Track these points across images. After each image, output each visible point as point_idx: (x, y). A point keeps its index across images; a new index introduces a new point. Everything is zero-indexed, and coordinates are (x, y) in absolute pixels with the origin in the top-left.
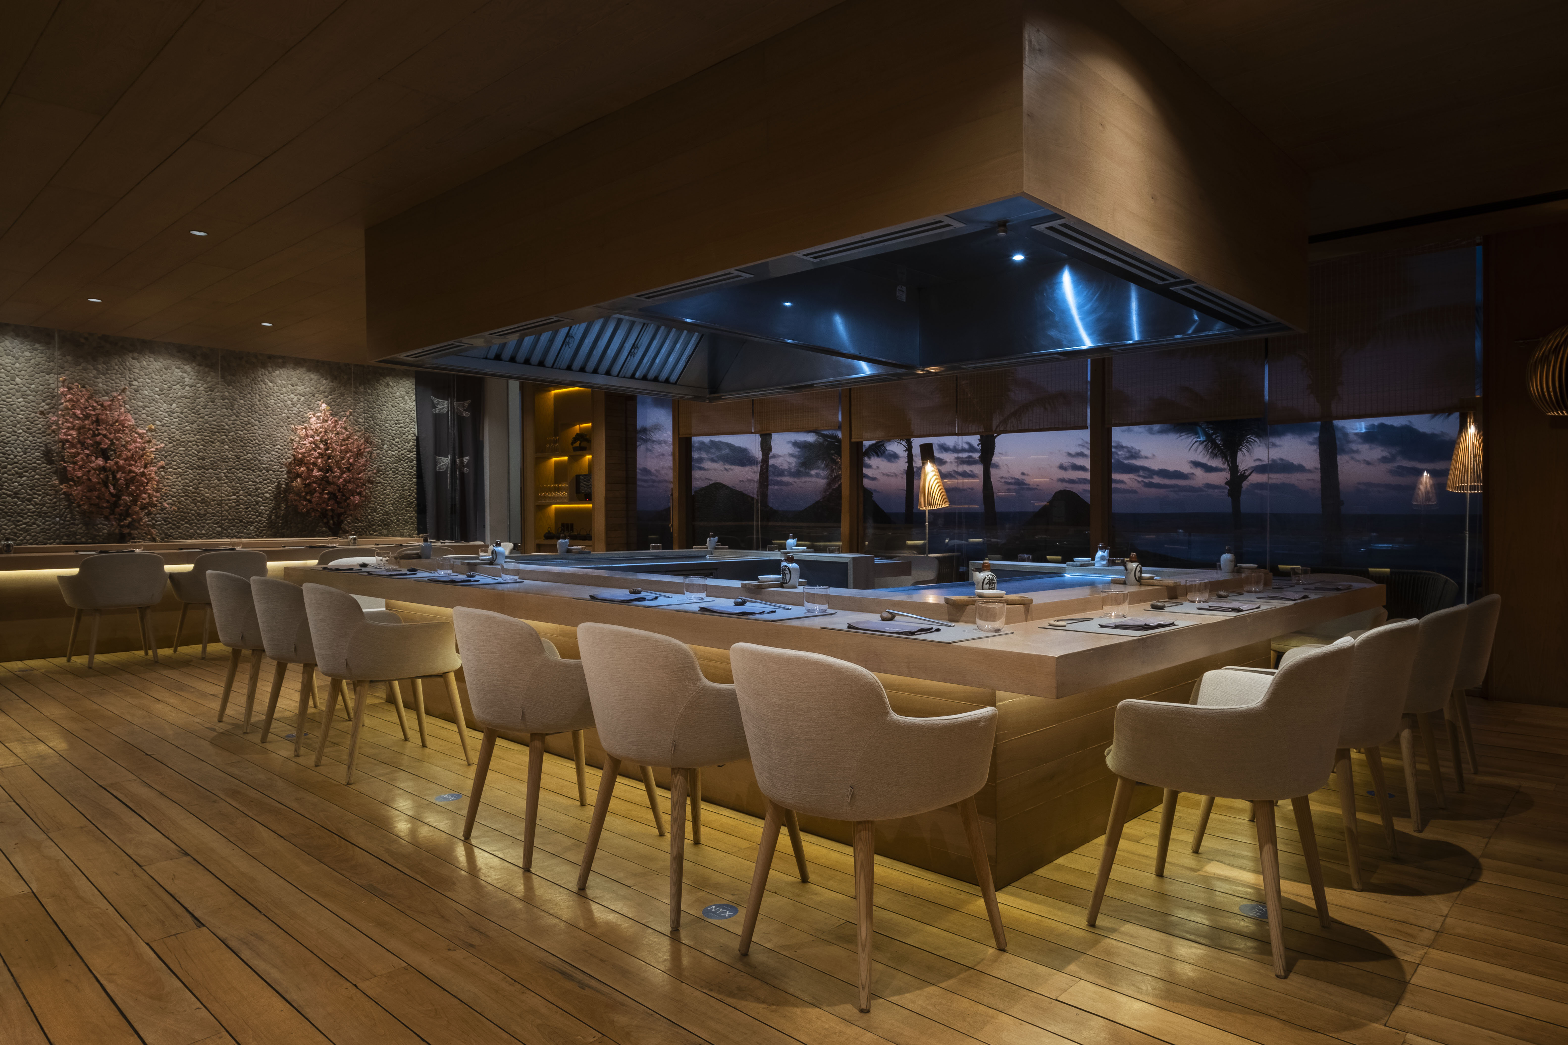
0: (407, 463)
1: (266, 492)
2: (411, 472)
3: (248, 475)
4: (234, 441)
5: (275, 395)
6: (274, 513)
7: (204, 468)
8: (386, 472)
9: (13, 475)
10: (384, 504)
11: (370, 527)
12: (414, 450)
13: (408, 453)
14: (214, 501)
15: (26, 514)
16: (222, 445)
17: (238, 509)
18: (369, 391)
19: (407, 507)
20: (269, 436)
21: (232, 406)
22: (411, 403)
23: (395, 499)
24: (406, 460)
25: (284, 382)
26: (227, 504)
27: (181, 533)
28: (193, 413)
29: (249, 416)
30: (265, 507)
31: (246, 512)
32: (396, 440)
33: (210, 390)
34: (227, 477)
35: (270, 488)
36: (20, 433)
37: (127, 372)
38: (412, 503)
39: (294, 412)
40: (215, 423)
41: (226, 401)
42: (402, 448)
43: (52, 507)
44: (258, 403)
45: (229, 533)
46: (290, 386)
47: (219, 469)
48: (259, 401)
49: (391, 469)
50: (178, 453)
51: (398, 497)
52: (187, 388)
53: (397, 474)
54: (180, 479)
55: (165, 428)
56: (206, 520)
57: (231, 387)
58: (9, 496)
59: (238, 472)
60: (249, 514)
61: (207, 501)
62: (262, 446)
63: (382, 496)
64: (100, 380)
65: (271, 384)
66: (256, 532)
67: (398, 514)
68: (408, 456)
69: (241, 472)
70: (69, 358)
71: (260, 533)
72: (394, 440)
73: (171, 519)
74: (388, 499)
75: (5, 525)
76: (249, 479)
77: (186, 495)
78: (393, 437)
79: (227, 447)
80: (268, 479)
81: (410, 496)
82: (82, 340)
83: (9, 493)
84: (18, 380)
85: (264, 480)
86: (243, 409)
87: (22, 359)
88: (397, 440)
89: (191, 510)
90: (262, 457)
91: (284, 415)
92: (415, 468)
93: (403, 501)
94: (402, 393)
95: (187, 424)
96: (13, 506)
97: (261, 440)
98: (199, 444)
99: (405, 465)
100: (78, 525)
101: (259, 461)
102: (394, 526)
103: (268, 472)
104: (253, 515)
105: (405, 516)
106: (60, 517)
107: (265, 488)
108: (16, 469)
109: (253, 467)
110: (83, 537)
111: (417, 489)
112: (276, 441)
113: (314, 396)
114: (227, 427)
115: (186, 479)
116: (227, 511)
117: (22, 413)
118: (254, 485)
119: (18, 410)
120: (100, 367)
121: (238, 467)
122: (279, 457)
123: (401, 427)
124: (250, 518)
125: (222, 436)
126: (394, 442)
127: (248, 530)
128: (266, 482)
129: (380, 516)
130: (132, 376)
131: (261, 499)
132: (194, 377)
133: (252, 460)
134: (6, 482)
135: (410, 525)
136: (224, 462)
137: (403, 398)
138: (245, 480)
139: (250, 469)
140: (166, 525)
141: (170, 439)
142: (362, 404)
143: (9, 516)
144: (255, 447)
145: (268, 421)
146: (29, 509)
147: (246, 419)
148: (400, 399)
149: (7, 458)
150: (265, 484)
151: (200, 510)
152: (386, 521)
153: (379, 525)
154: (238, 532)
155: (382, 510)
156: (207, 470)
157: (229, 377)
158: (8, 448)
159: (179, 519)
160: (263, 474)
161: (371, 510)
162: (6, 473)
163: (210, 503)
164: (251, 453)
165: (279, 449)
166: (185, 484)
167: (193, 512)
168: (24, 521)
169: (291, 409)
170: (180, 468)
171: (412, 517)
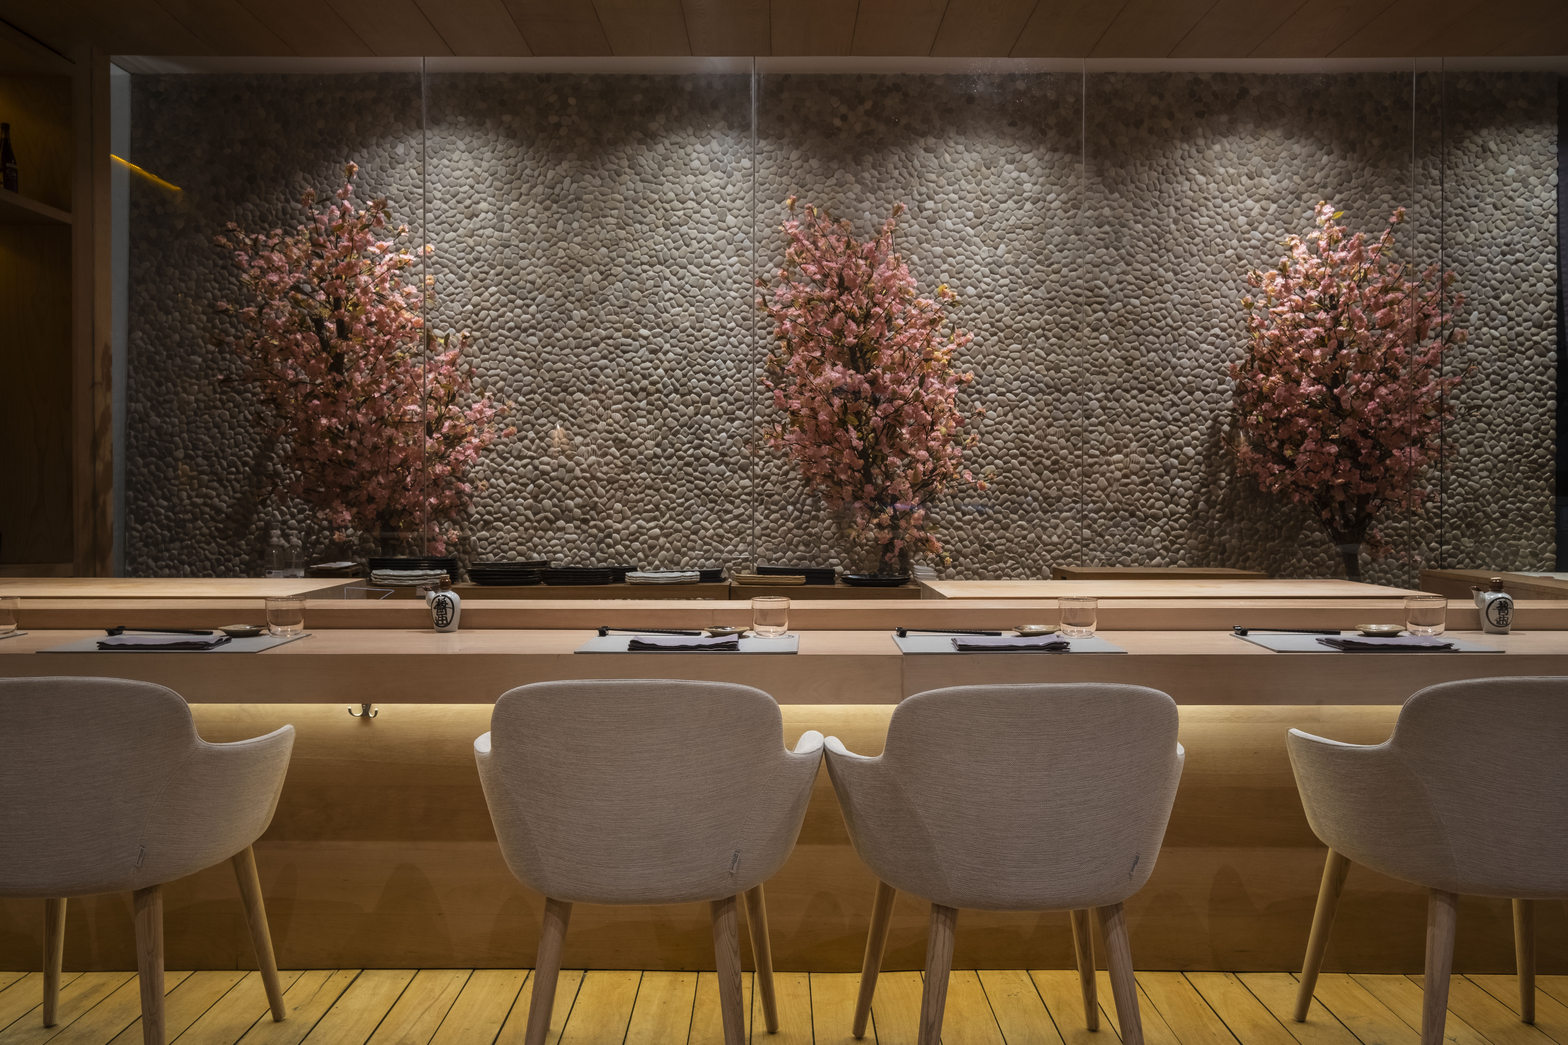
0: (1530, 359)
1: (1188, 444)
2: (1542, 383)
3: (1148, 404)
4: (1120, 324)
5: (1210, 204)
6: (1203, 494)
7: (1058, 390)
8: (1474, 383)
9: (720, 416)
10: (1467, 469)
11: (1429, 530)
12: (1552, 321)
13: (1533, 330)
14: (1077, 466)
15: (738, 497)
16: (1095, 334)
17: (1126, 485)
18: (1435, 173)
19: (1529, 478)
20: (1196, 306)
21: (1118, 239)
22: (1544, 195)
23: (1496, 456)
24: (1527, 350)
25: (1231, 171)
26: (1103, 475)
27: (1011, 541)
28: (1039, 262)
29: (1153, 261)
30: (1183, 479)
31: (1143, 492)
32: (1503, 298)
33: (1075, 207)
34: (1103, 408)
35: (1196, 433)
36: (732, 330)
37: (915, 181)
38: (1543, 466)
39: (1253, 242)
40: (1080, 282)
41: (1107, 228)
42: (1520, 319)
43: (782, 483)
44: (1173, 227)
45: (1106, 541)
46: (1244, 179)
47: (1090, 390)
48: (1176, 222)
49: (1488, 376)
50: (1007, 357)
51: (1504, 452)
52: (1028, 206)
53: (1504, 388)
54: (1010, 416)
55: (985, 302)
56: (1061, 512)
57: (1117, 195)
58: (713, 459)
59: (1128, 396)
60: (1150, 498)
61: (1064, 468)
62: (1181, 331)
63: (1463, 450)
64: (866, 205)
65: (1201, 179)
66: (1163, 540)
67: (1505, 497)
68: (1534, 338)
69: (1134, 397)
70: (814, 163)
71: (1173, 543)
72: (1497, 298)
73: (992, 508)
74: (1479, 455)
75: (705, 520)
76: (1152, 413)
77: (1023, 454)
78: (1494, 289)
79: (1105, 337)
80: (1192, 411)
81: (1536, 446)
82: (837, 122)
83: (712, 453)
84: (730, 219)
85: (1183, 415)
86: (1141, 244)
87: (737, 175)
88: (1506, 297)
89: (1031, 488)
90: (1179, 358)
91: (1229, 252)
92: (1552, 371)
93: (1519, 460)
94: (1521, 167)
95: (1025, 289)
96: (718, 480)
97: (1179, 317)
98: (1050, 334)
99: (1526, 362)
100: (823, 521)
101: (1173, 368)
102: (1494, 528)
103: (1191, 393)
104: (1157, 499)
105: (1524, 502)
106: (794, 504)
107: (1184, 434)
108: (724, 404)
109: (1159, 384)
110: (832, 547)
111: (1557, 429)
112: (1211, 316)
113: (1299, 198)
114: (1106, 290)
115: (1022, 415)
116: (1103, 490)
117: (735, 286)
118: (1162, 428)
119: (729, 281)
120: (866, 175)
121: (1126, 385)
122: (1217, 356)
123: (1517, 262)
124: (1152, 507)
125: (1095, 312)
126: (1497, 303)
127: (1146, 536)
128: (1186, 419)
129: (1458, 502)
130: (924, 190)
131: (1175, 462)
132: (1041, 180)
133: (1157, 366)
134: (708, 431)
135: (1537, 526)
136: (1099, 373)
137: (1525, 183)
138: (1143, 415)
139: (1153, 389)
140: (983, 522)
141: (992, 326)
142: (1417, 207)
143: (711, 501)
144: (1165, 335)
145: (1194, 269)
146: (744, 488)
147: (1146, 269)
148: (1515, 185)
149: (711, 383)
150: (1186, 424)
151: (1049, 488)
152: (1472, 515)
153: (1454, 527)
154: (1124, 541)
155: (1461, 485)
156: (1065, 394)
157: (1112, 172)
158: (712, 362)
159: (1008, 508)
160: (1181, 399)
161: (1434, 485)
162: (707, 413)
163: (1068, 470)
164: (1155, 351)
165: (1217, 336)
166: (1020, 428)
167: (1035, 492)
168: (736, 512)
169: (1247, 236)
170: (1010, 391)
171: (1543, 504)
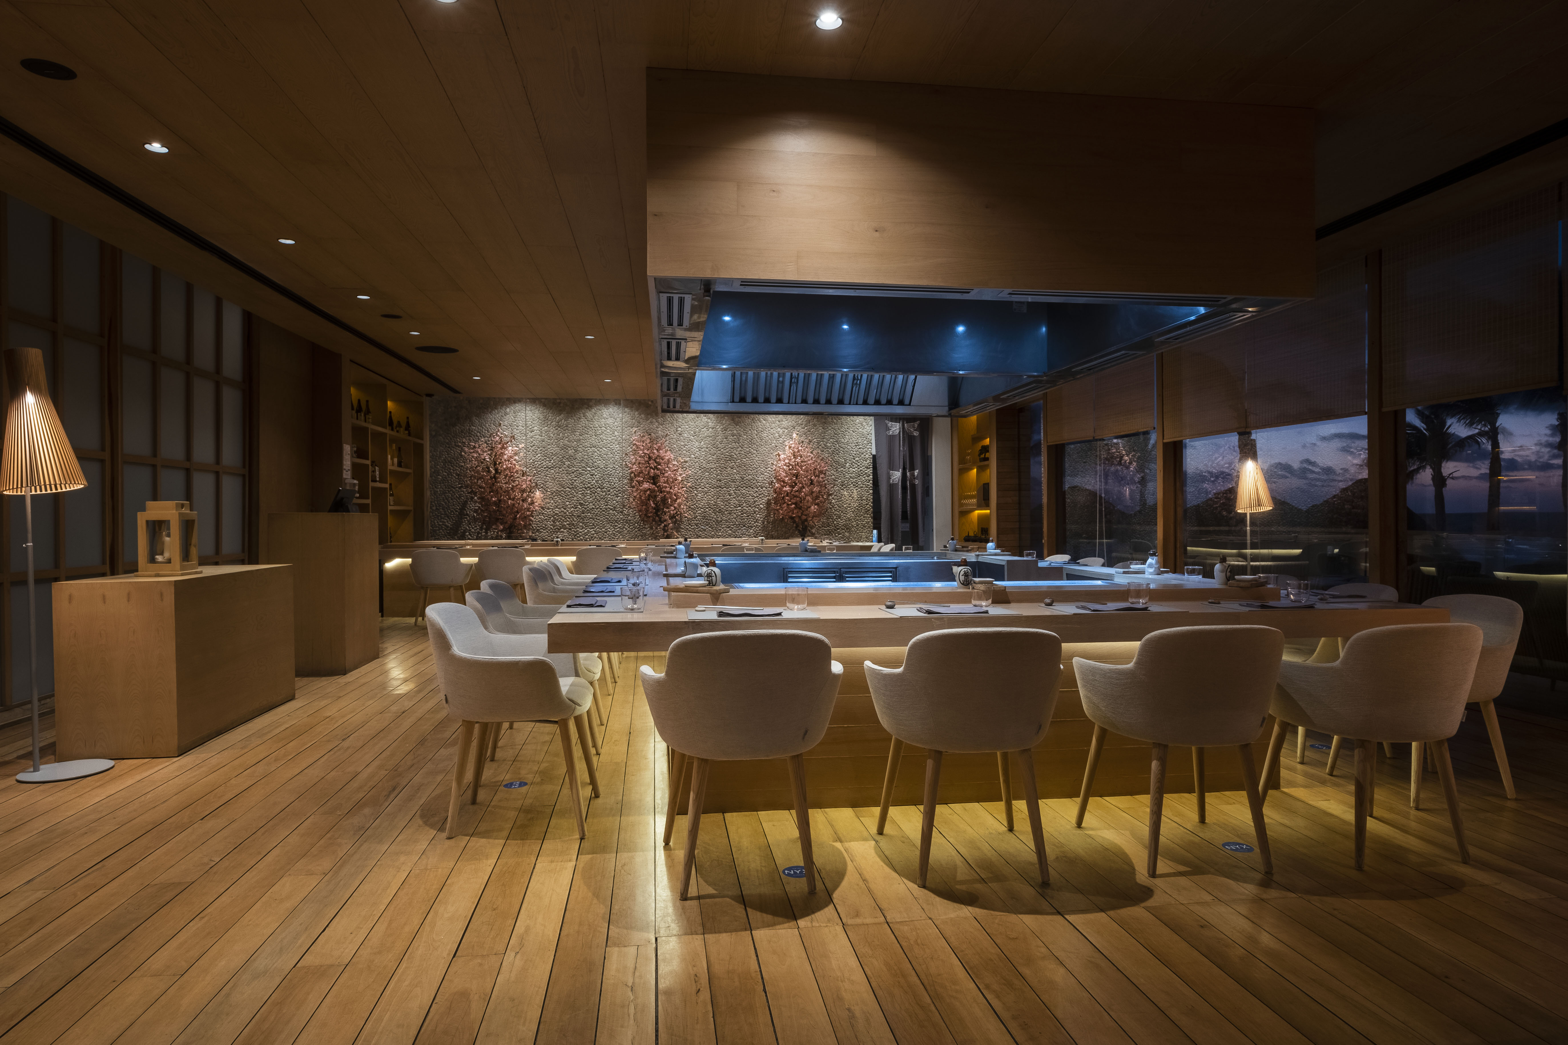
0: (864, 478)
1: (761, 504)
2: (868, 485)
3: (749, 492)
4: (739, 466)
5: (767, 430)
6: (766, 520)
7: (720, 487)
8: (848, 485)
9: (613, 496)
10: (846, 511)
11: (835, 530)
12: (871, 466)
13: (865, 469)
14: (727, 511)
15: (619, 521)
16: (732, 470)
17: (742, 517)
18: (835, 421)
19: (865, 514)
20: (763, 461)
21: (739, 441)
22: (868, 428)
23: (855, 508)
24: (864, 475)
25: (773, 419)
26: (735, 514)
27: (706, 534)
28: (714, 447)
29: (750, 447)
30: (760, 515)
31: (747, 519)
32: (856, 459)
33: (725, 430)
34: (735, 493)
35: (764, 501)
36: (617, 468)
37: (675, 422)
38: (869, 510)
39: (780, 442)
40: (727, 453)
41: (735, 437)
42: (861, 466)
43: (634, 517)
44: (756, 437)
45: (736, 534)
46: (777, 422)
47: (731, 487)
48: (756, 435)
49: (852, 483)
50: (704, 477)
51: (857, 506)
52: (710, 430)
53: (857, 487)
54: (706, 496)
55: (697, 460)
56: (722, 525)
57: (738, 427)
58: (611, 509)
59: (742, 489)
60: (749, 521)
61: (722, 511)
62: (758, 469)
63: (845, 506)
64: (659, 429)
65: (764, 422)
66: (754, 534)
67: (858, 520)
68: (866, 472)
69: (744, 489)
70: (643, 416)
71: (757, 535)
72: (854, 459)
73: (700, 524)
74: (850, 507)
75: (609, 528)
76: (750, 494)
77: (710, 507)
78: (853, 457)
79: (735, 471)
80: (762, 494)
81: (867, 504)
82: (650, 403)
83: (611, 507)
84: (616, 433)
85: (759, 495)
86: (746, 442)
87: (618, 419)
88: (857, 459)
89: (712, 518)
90: (758, 477)
91: (773, 445)
92: (871, 482)
93: (862, 509)
94: (860, 420)
95: (710, 456)
96: (613, 516)
97: (758, 465)
98: (718, 470)
99: (863, 479)
100: (647, 529)
101: (756, 480)
102: (854, 529)
103: (762, 488)
104: (752, 521)
105: (863, 521)
106: (637, 523)
107: (760, 501)
108: (615, 492)
109: (752, 485)
110: (650, 537)
111: (873, 499)
112: (767, 465)
113: (794, 428)
114: (735, 456)
115: (709, 495)
116: (735, 518)
117: (618, 454)
118: (753, 499)
119: (616, 453)
120: (659, 420)
121: (742, 486)
122: (770, 477)
123: (860, 448)
124: (750, 523)
125: (732, 463)
126: (854, 461)
127: (748, 533)
128: (760, 496)
129: (844, 522)
130: (678, 425)
131: (757, 510)
132: (714, 422)
133: (751, 480)
134: (610, 500)
135: (867, 529)
136: (733, 482)
137: (862, 424)
138: (747, 495)
139: (750, 487)
140: (697, 529)
141: (700, 467)
142: (830, 431)
143: (611, 523)
144: (754, 470)
145: (762, 450)
146: (621, 518)
147: (747, 450)
148: (859, 425)
149: (610, 485)
150: (760, 498)
151: (718, 518)
152: (848, 525)
153: (843, 529)
154: (742, 534)
155: (845, 517)
156: (723, 489)
157: (737, 420)
158: (611, 478)
159: (705, 524)
160: (759, 490)
161: (837, 516)
162: (609, 494)
163: (724, 512)
164: (751, 475)
165: (770, 471)
166: (709, 499)
167: (714, 519)
168: (619, 526)
169: (778, 440)
170: (706, 488)
171: (869, 522)
